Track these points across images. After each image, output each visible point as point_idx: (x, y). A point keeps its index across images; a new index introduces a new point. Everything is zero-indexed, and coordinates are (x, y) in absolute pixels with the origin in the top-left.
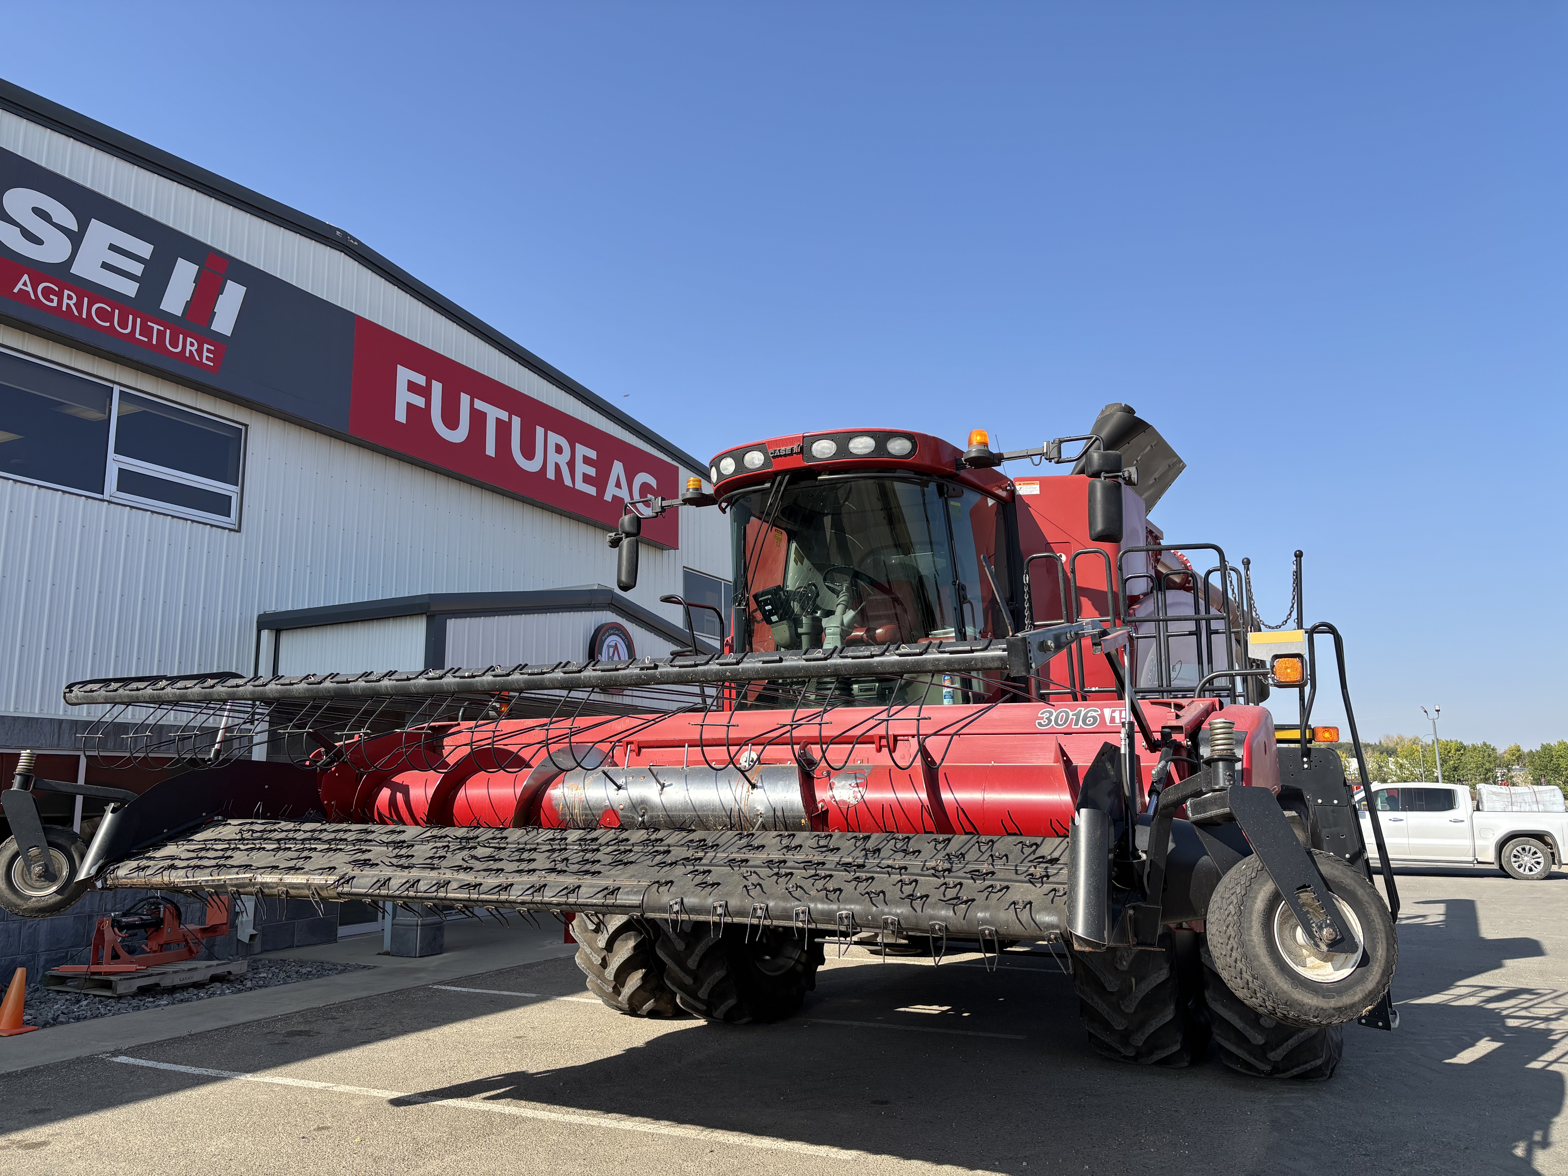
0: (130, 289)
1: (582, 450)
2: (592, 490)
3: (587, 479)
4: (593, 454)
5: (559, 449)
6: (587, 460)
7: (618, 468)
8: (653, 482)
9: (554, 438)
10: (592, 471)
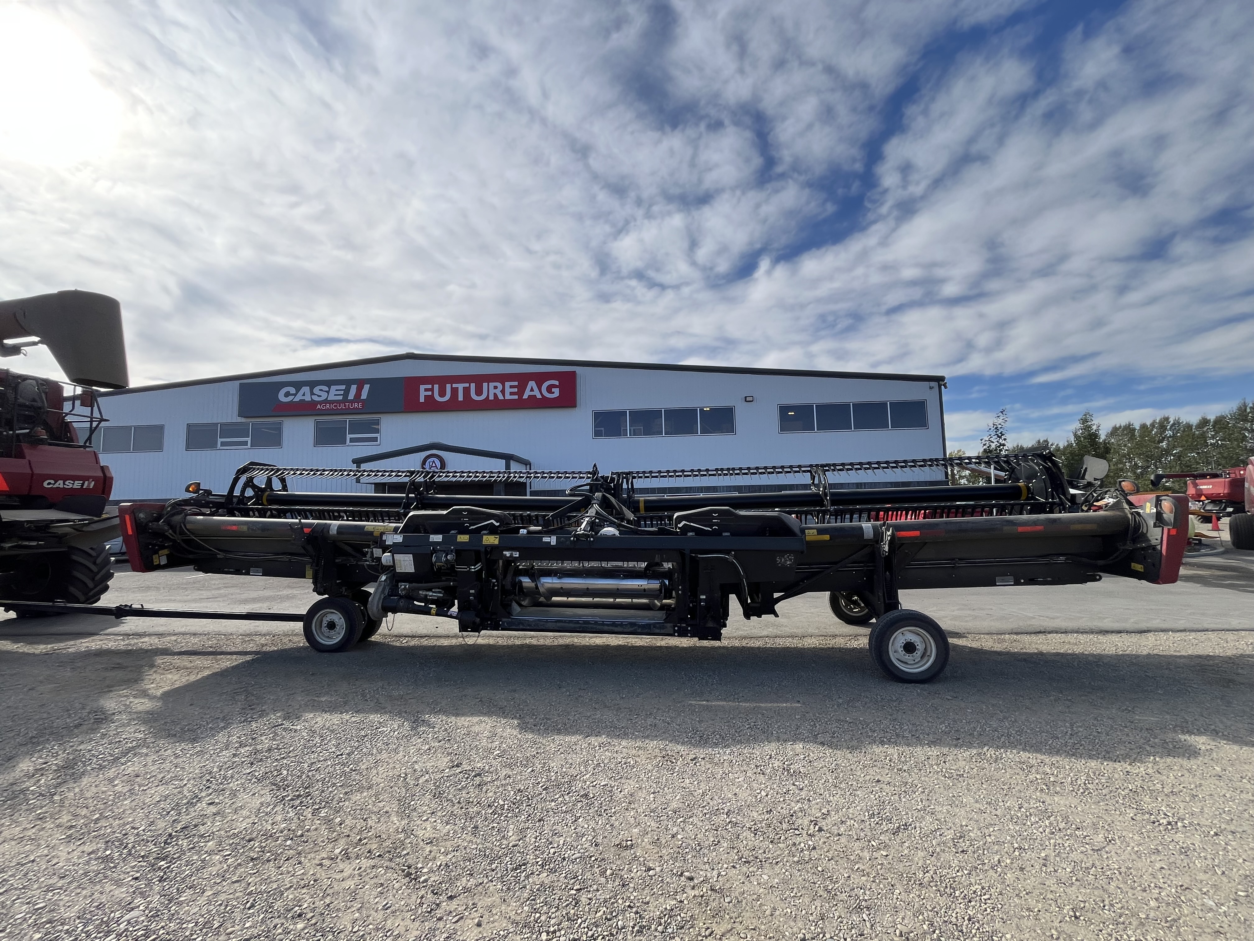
0: (341, 398)
1: (508, 384)
2: (516, 397)
3: (511, 394)
4: (516, 383)
5: (496, 387)
6: (511, 387)
7: (532, 384)
8: (557, 383)
9: (492, 385)
10: (516, 390)
